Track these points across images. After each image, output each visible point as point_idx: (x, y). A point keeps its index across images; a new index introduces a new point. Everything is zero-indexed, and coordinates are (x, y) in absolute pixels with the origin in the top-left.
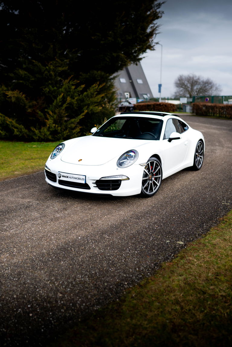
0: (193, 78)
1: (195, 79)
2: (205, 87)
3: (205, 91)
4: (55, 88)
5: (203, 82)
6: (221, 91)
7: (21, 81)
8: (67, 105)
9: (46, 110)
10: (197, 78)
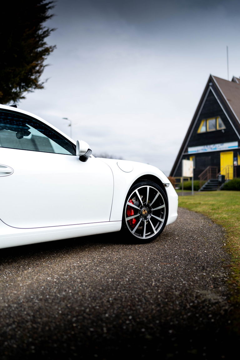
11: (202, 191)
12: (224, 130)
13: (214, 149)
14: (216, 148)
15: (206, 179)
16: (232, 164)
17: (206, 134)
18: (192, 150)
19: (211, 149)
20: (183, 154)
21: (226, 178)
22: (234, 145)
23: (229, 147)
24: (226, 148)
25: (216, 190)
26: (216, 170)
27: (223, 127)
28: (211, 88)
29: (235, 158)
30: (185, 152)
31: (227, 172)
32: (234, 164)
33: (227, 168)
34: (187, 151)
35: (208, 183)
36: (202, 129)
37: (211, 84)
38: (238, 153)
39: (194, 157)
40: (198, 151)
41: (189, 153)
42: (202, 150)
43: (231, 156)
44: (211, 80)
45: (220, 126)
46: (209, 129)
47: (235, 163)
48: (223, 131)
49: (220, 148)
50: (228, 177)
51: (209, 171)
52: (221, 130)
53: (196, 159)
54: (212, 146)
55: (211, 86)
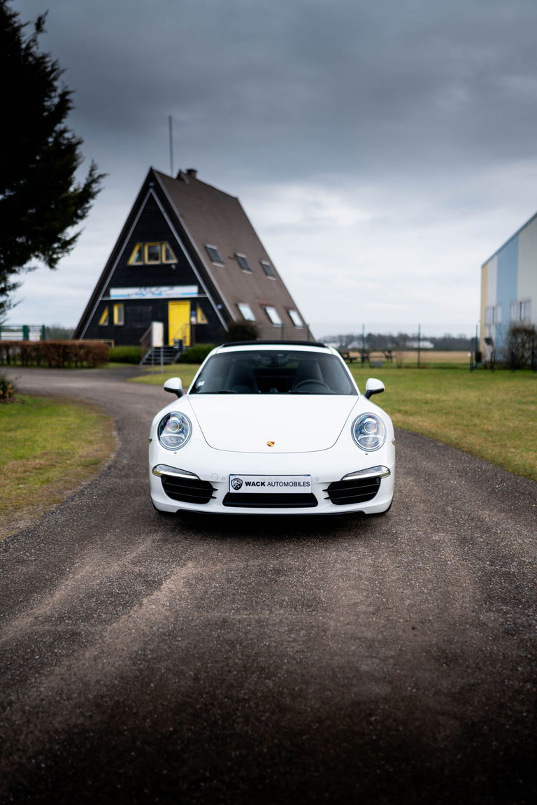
11: (145, 364)
12: (175, 264)
13: (157, 294)
14: (160, 294)
15: (149, 345)
16: (188, 322)
17: (143, 268)
18: (117, 293)
19: (153, 294)
20: (100, 298)
21: (184, 345)
22: (192, 291)
23: (183, 294)
24: (178, 294)
25: (169, 364)
27: (174, 261)
28: (151, 190)
29: (193, 313)
30: (104, 296)
31: (184, 335)
32: (191, 322)
33: (184, 328)
34: (107, 293)
35: (154, 352)
36: (133, 260)
37: (152, 184)
38: (198, 304)
39: (122, 306)
40: (129, 295)
41: (112, 298)
42: (137, 294)
43: (186, 308)
44: (152, 176)
45: (168, 257)
46: (149, 261)
47: (193, 319)
48: (173, 267)
49: (169, 294)
50: (185, 342)
52: (170, 265)
53: (125, 310)
54: (154, 289)
55: (151, 187)
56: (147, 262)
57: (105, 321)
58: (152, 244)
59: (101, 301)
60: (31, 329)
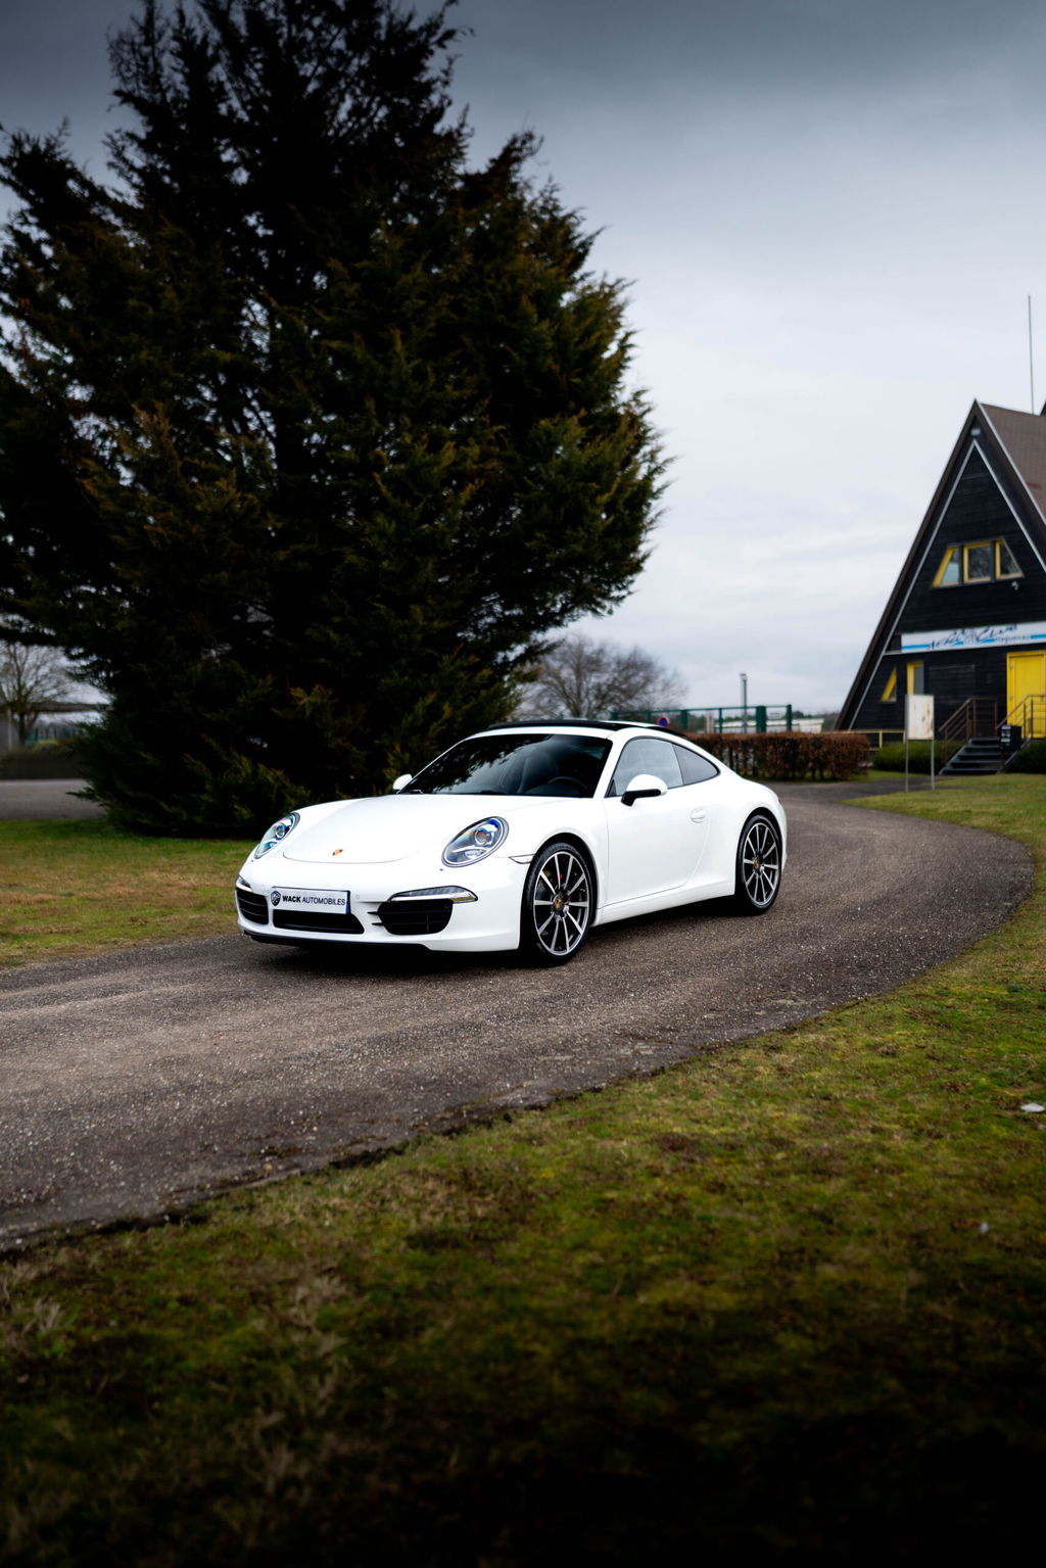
0: (580, 647)
1: (588, 650)
2: (627, 679)
3: (630, 693)
4: (406, 678)
5: (619, 663)
6: (683, 692)
7: (322, 660)
8: (441, 725)
9: (376, 742)
10: (596, 647)
11: (947, 773)
12: (1018, 580)
13: (986, 641)
14: (992, 639)
15: (962, 737)
16: (1042, 690)
17: (960, 591)
18: (913, 642)
19: (978, 639)
20: (883, 653)
21: (1026, 735)
23: (1033, 637)
24: (1025, 637)
25: (993, 773)
26: (993, 708)
27: (1016, 574)
28: (975, 443)
30: (889, 648)
31: (1029, 716)
33: (1028, 702)
34: (896, 643)
35: (969, 750)
36: (948, 575)
37: (976, 432)
39: (921, 665)
40: (933, 644)
41: (904, 651)
42: (948, 641)
43: (1038, 663)
44: (975, 417)
45: (1004, 571)
46: (970, 576)
48: (1015, 585)
49: (1007, 639)
50: (1032, 732)
51: (971, 709)
52: (1011, 581)
53: (926, 671)
54: (979, 631)
55: (976, 437)
56: (966, 579)
57: (891, 695)
58: (975, 545)
59: (884, 657)
60: (769, 711)
